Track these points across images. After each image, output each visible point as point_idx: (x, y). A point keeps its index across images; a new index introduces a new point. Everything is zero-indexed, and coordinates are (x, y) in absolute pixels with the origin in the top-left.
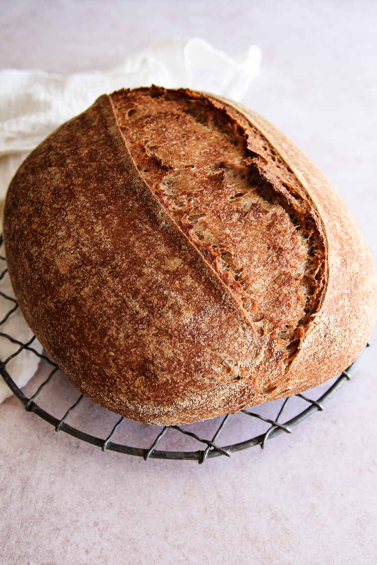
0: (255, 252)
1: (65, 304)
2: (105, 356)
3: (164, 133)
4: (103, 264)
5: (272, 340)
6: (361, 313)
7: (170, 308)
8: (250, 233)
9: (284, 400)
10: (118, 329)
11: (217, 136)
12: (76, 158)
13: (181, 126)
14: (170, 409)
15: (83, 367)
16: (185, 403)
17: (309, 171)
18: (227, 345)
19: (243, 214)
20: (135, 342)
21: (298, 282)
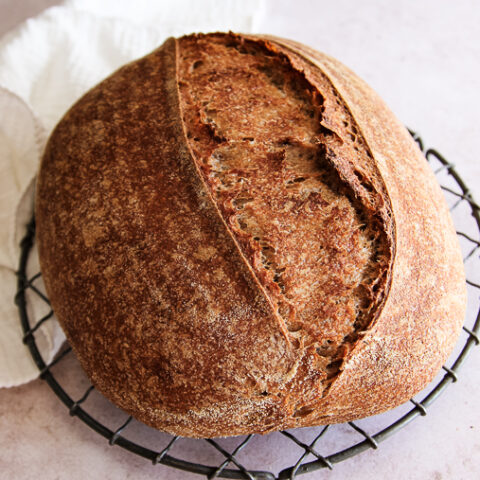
0: (304, 251)
1: (85, 282)
2: (119, 347)
3: (228, 93)
4: (132, 243)
5: (308, 355)
6: (429, 337)
7: (195, 303)
8: (302, 227)
9: (323, 427)
10: (136, 319)
11: (290, 103)
12: (125, 112)
13: (250, 88)
14: (184, 418)
15: (95, 355)
16: (201, 414)
17: (398, 156)
18: (254, 354)
19: (298, 203)
20: (153, 336)
21: (350, 292)
